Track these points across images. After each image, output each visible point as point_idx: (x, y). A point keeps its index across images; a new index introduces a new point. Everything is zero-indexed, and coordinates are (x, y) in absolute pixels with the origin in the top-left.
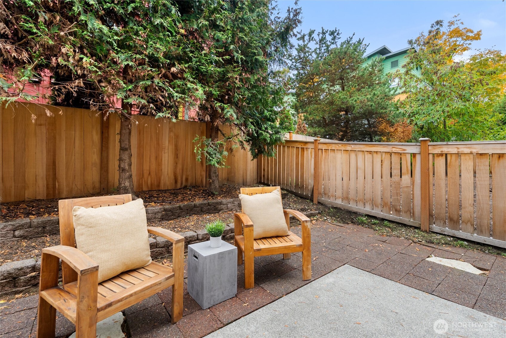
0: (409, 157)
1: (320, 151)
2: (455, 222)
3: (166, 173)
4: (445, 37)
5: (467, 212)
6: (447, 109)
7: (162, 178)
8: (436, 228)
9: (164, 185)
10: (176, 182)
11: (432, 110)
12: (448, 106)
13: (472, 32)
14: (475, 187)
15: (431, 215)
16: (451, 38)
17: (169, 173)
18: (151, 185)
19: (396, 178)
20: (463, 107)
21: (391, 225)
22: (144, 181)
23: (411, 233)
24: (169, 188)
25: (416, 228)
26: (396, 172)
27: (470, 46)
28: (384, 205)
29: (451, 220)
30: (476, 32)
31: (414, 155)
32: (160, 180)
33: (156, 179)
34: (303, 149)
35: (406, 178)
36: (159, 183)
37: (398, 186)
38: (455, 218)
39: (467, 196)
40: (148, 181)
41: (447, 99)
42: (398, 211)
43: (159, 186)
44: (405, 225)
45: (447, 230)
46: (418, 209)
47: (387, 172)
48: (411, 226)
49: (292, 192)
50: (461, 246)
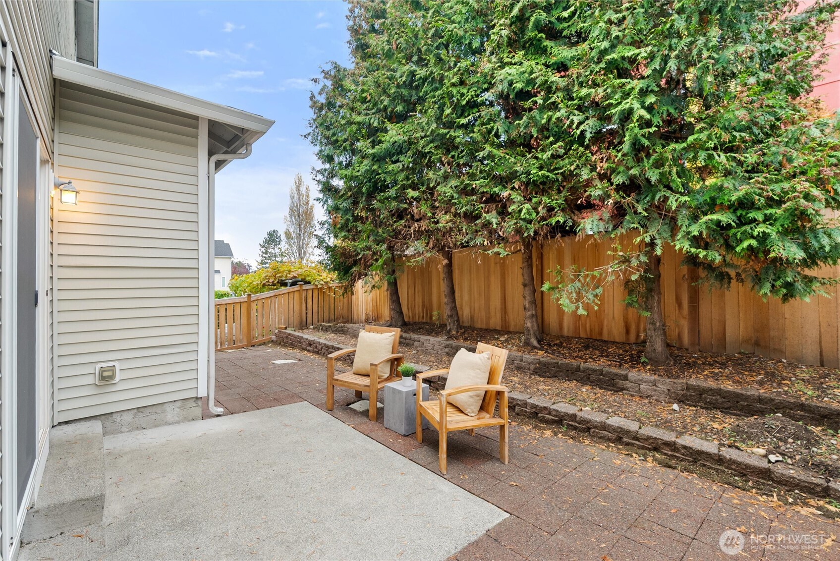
3: (611, 316)
7: (605, 323)
9: (609, 333)
10: (628, 332)
17: (615, 316)
18: (591, 331)
22: (582, 324)
24: (617, 340)
32: (602, 325)
33: (597, 324)
36: (602, 329)
40: (586, 325)
43: (601, 333)
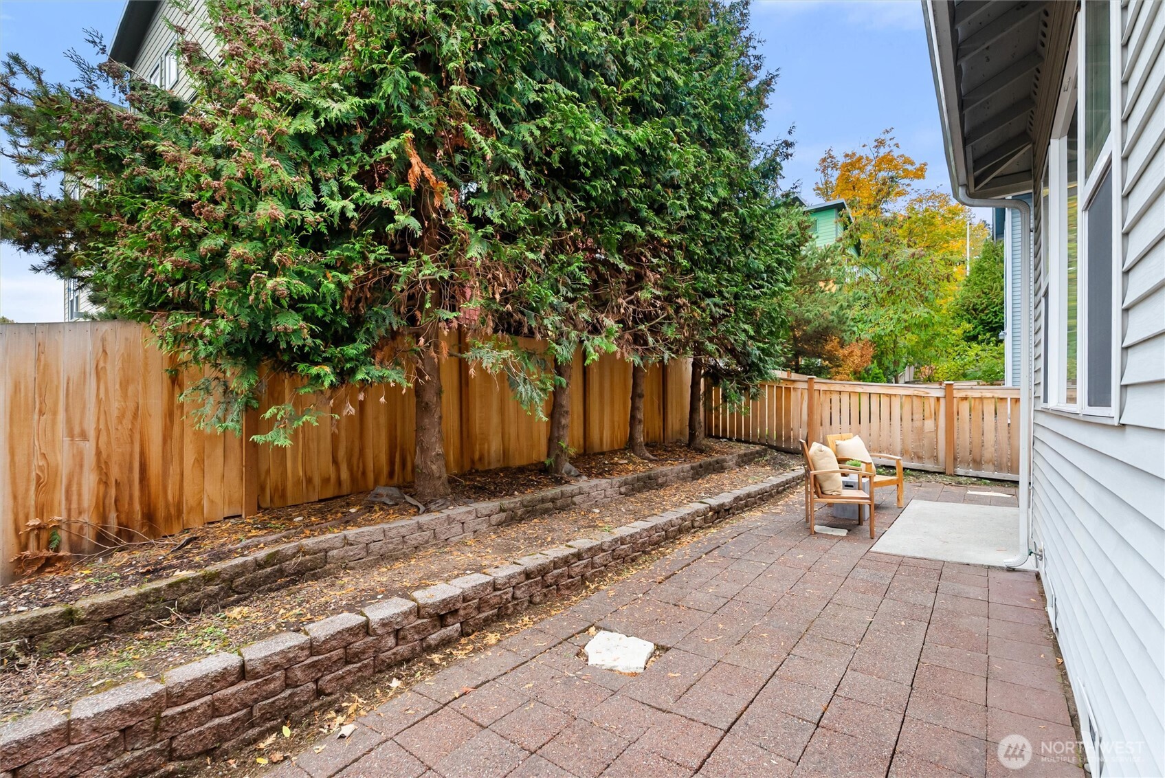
0: (933, 401)
1: (816, 394)
2: (977, 463)
4: (869, 168)
5: (989, 453)
6: (905, 317)
8: (960, 471)
11: (882, 316)
12: (905, 312)
13: (912, 164)
14: (996, 429)
15: (955, 459)
16: (880, 171)
19: (918, 424)
20: (926, 315)
21: (914, 473)
23: (938, 478)
25: (939, 473)
26: (917, 416)
27: (908, 189)
28: (903, 453)
29: (974, 461)
30: (917, 165)
31: (938, 399)
34: (788, 389)
35: (929, 424)
37: (920, 432)
38: (978, 460)
39: (990, 437)
41: (903, 302)
42: (920, 458)
44: (927, 472)
45: (972, 472)
46: (942, 455)
47: (907, 417)
48: (934, 472)
49: (771, 447)
50: (985, 484)
